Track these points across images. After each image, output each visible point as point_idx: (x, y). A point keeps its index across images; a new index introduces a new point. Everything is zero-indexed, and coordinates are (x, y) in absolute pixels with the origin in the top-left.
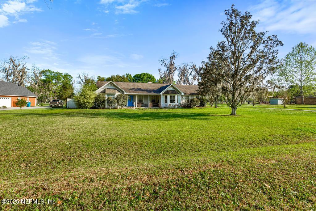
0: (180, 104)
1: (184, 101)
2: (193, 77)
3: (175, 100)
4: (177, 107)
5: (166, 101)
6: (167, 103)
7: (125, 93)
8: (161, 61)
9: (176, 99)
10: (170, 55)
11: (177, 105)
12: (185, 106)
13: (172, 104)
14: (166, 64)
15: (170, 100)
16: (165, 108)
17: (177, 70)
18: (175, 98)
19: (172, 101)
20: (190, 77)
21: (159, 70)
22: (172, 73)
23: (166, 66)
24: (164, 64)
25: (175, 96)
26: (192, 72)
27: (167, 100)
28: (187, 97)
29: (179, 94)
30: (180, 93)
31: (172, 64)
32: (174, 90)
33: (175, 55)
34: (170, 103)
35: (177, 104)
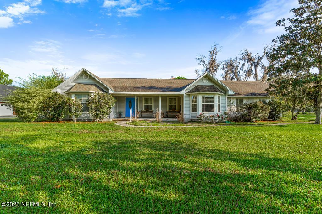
0: (225, 113)
1: (234, 109)
2: (245, 73)
3: (213, 106)
4: (218, 120)
5: (194, 109)
6: (196, 111)
7: (111, 92)
8: (198, 59)
9: (216, 103)
10: (211, 50)
11: (219, 117)
12: (236, 117)
13: (207, 114)
14: (204, 62)
15: (203, 106)
16: (192, 121)
17: (219, 68)
18: (213, 101)
19: (208, 107)
20: (241, 72)
21: (196, 71)
22: (213, 72)
23: (205, 65)
24: (201, 64)
25: (213, 98)
26: (244, 64)
27: (196, 105)
28: (240, 101)
29: (221, 92)
30: (225, 91)
31: (212, 61)
32: (210, 84)
33: (218, 47)
34: (203, 111)
35: (219, 114)
